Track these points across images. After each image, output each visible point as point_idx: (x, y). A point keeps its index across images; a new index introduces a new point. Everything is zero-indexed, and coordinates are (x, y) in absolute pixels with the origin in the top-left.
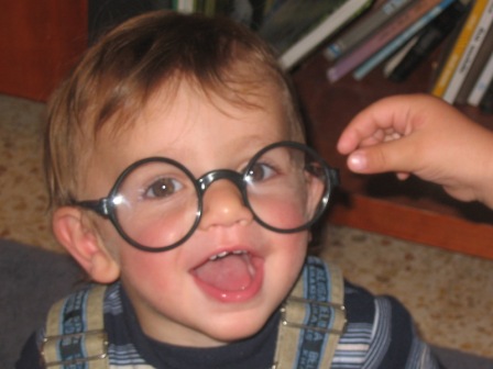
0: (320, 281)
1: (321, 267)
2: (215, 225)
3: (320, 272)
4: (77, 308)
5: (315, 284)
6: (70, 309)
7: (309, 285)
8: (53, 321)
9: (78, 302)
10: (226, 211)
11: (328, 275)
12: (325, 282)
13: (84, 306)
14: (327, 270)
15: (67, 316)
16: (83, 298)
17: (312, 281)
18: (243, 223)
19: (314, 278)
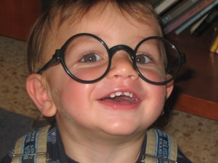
0: (164, 147)
1: (166, 139)
2: (116, 76)
3: (165, 142)
4: (32, 140)
5: (162, 148)
6: (28, 141)
7: (158, 148)
8: (18, 147)
9: (33, 137)
10: (124, 70)
11: (169, 145)
12: (167, 148)
13: (36, 140)
14: (169, 141)
15: (26, 145)
16: (35, 135)
17: (161, 147)
18: (133, 78)
19: (162, 145)
